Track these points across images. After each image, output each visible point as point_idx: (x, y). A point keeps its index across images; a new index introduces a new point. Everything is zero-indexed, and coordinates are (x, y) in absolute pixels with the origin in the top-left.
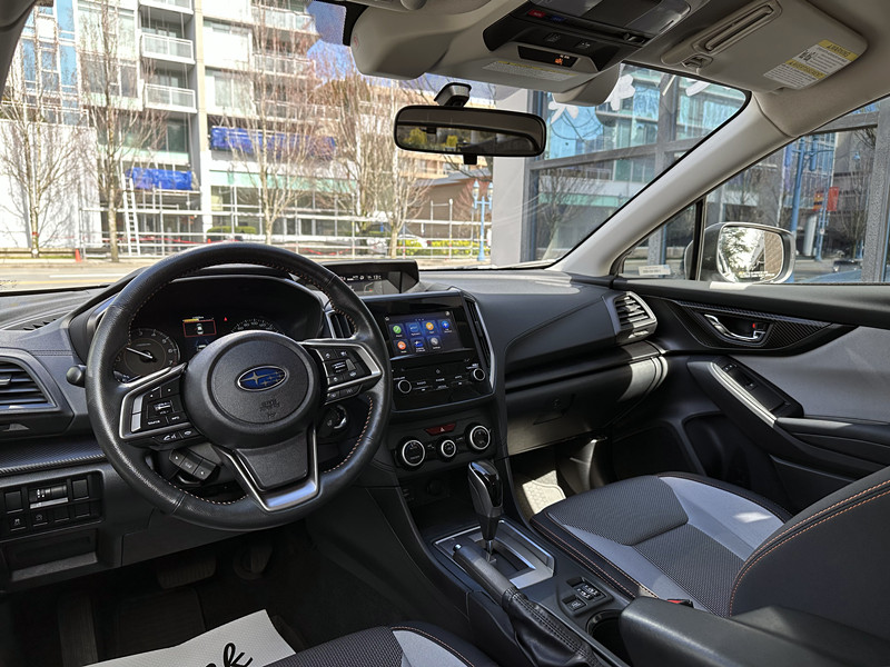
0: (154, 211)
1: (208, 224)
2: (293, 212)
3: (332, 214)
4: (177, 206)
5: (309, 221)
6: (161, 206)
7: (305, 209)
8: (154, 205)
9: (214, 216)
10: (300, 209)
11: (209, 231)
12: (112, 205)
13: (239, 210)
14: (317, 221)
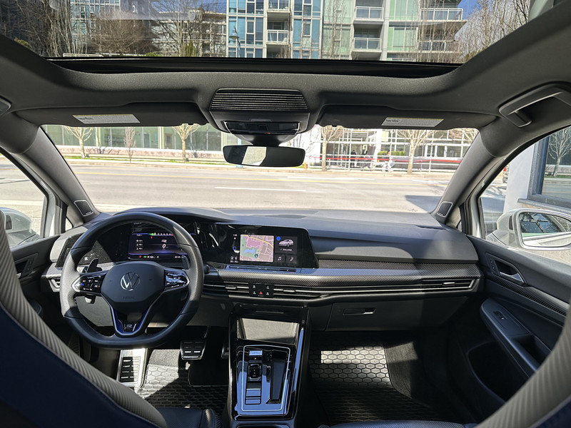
0: (348, 143)
1: (378, 150)
2: (431, 142)
3: (460, 142)
4: (362, 139)
5: (443, 147)
6: (351, 139)
7: (439, 139)
8: (348, 139)
9: (382, 145)
10: (436, 139)
11: (378, 154)
12: (325, 139)
13: (398, 141)
14: (448, 147)
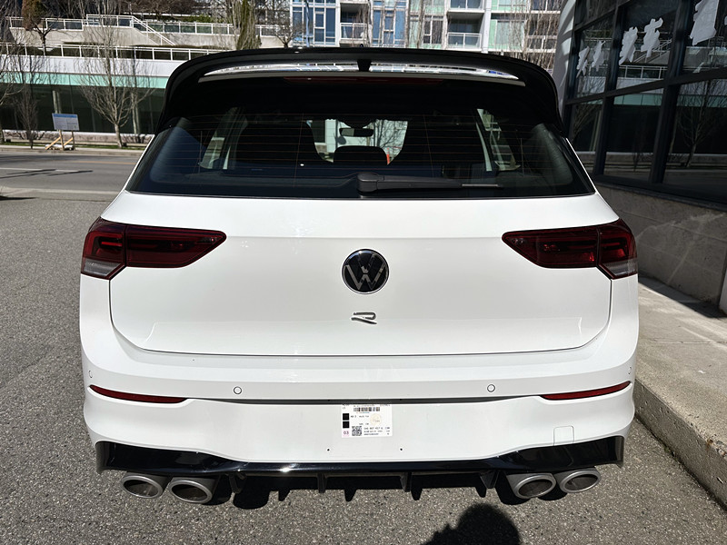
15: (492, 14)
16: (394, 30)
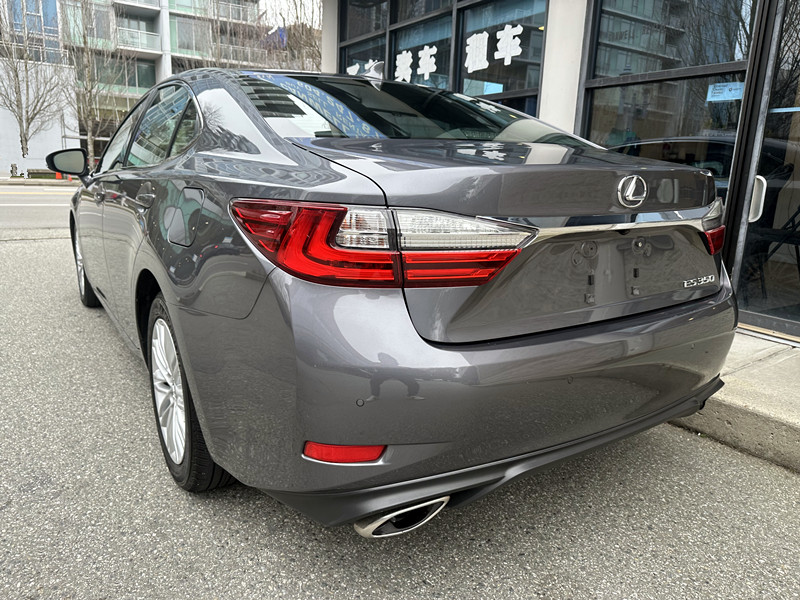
15: (171, 14)
16: (41, 14)
